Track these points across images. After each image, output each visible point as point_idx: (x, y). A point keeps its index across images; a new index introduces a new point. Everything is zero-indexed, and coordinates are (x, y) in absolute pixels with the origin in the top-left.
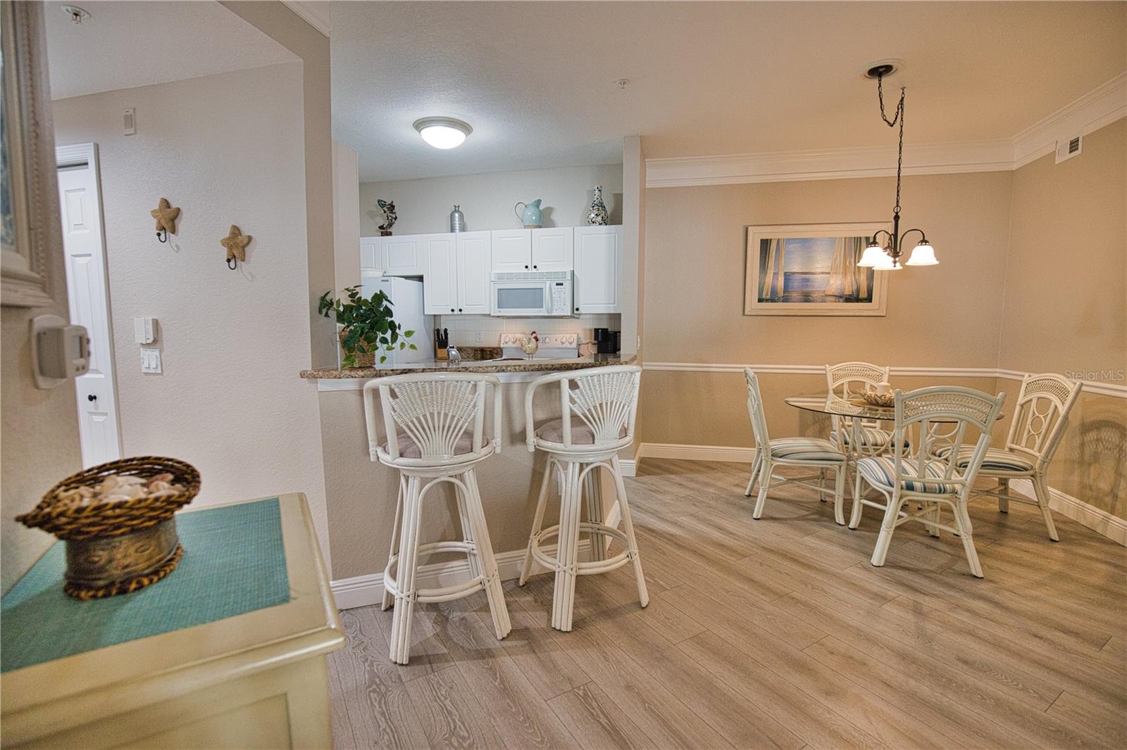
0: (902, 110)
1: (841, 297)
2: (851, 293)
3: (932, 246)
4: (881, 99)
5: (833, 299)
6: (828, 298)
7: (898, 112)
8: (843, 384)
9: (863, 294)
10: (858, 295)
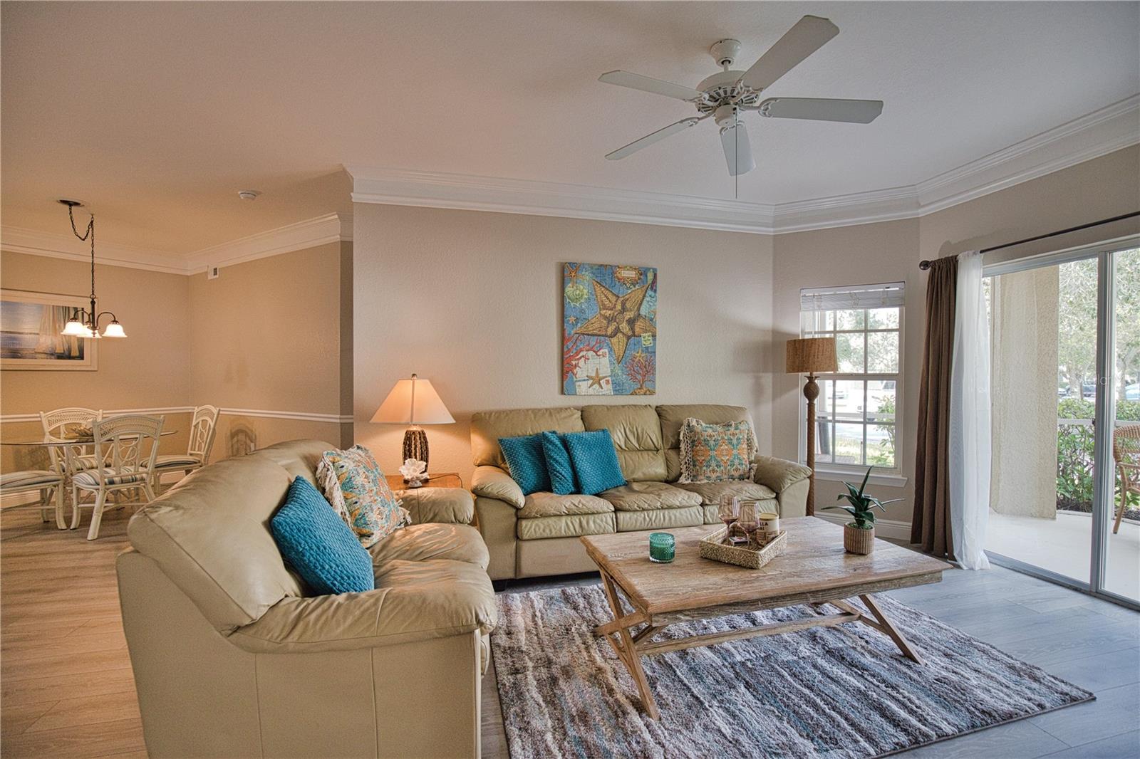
0: (93, 229)
1: (52, 354)
2: (62, 352)
3: (122, 325)
4: (72, 222)
5: (43, 356)
6: (37, 355)
7: (89, 231)
8: (59, 427)
9: (75, 353)
10: (70, 354)
